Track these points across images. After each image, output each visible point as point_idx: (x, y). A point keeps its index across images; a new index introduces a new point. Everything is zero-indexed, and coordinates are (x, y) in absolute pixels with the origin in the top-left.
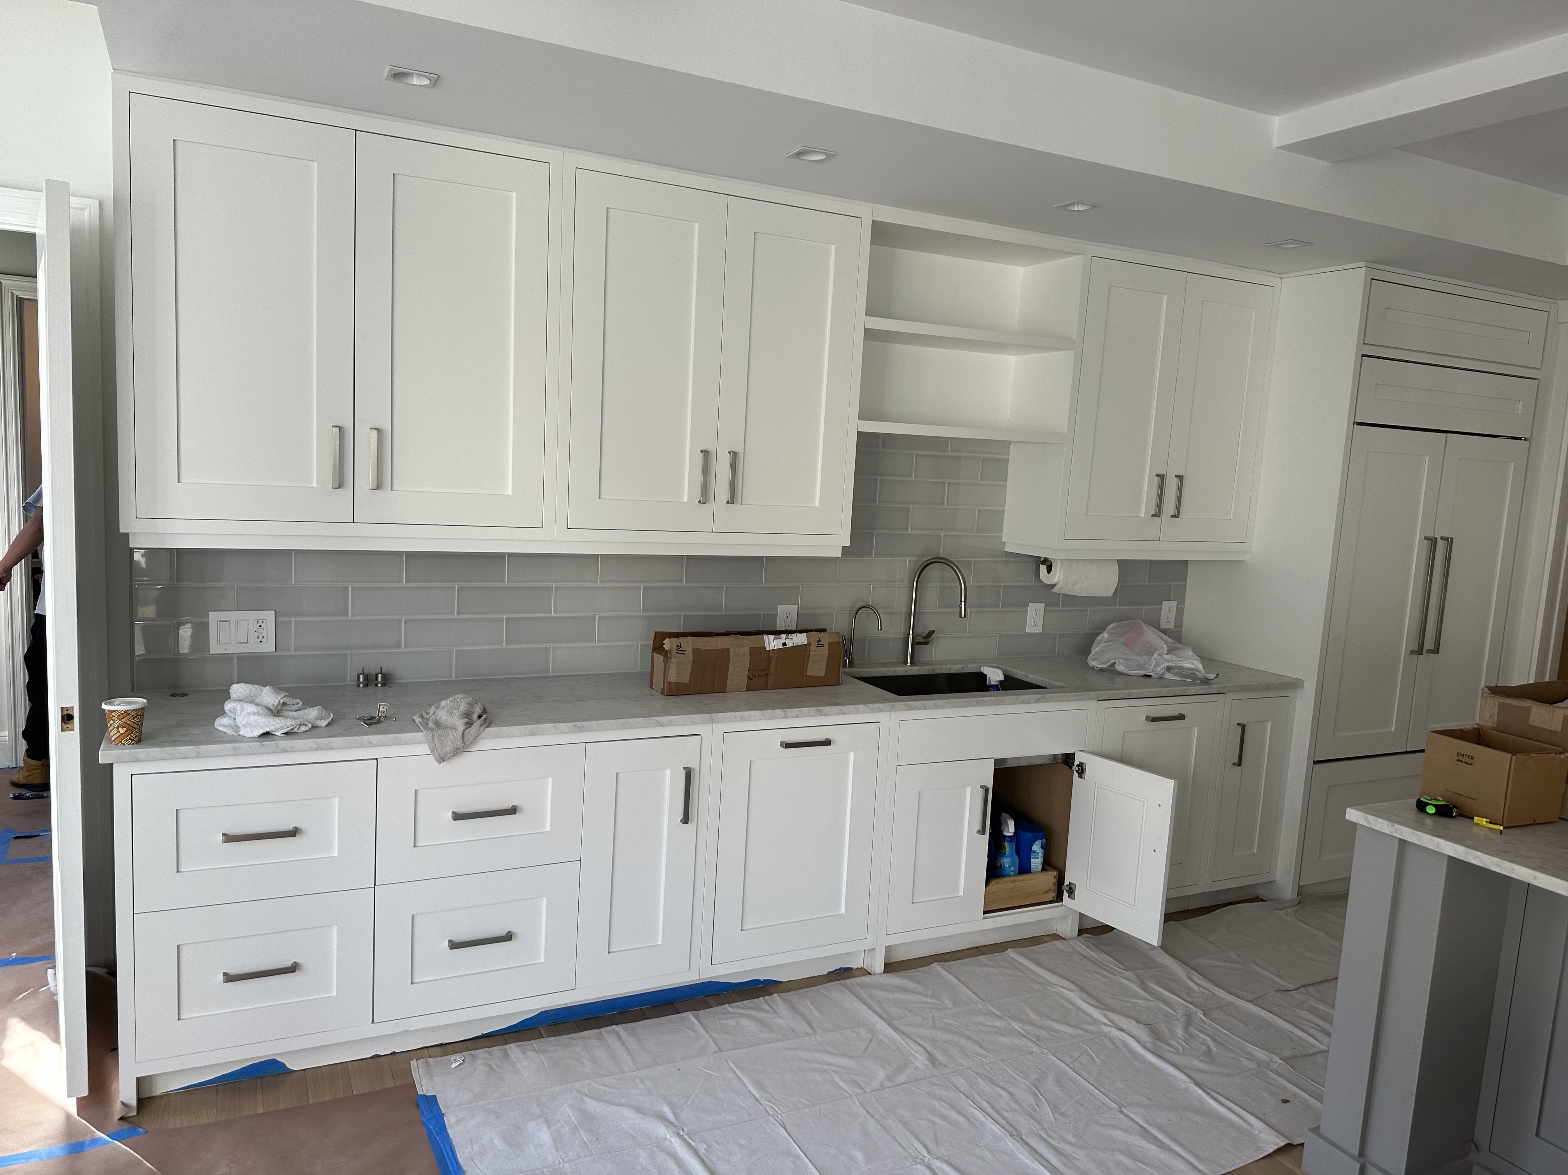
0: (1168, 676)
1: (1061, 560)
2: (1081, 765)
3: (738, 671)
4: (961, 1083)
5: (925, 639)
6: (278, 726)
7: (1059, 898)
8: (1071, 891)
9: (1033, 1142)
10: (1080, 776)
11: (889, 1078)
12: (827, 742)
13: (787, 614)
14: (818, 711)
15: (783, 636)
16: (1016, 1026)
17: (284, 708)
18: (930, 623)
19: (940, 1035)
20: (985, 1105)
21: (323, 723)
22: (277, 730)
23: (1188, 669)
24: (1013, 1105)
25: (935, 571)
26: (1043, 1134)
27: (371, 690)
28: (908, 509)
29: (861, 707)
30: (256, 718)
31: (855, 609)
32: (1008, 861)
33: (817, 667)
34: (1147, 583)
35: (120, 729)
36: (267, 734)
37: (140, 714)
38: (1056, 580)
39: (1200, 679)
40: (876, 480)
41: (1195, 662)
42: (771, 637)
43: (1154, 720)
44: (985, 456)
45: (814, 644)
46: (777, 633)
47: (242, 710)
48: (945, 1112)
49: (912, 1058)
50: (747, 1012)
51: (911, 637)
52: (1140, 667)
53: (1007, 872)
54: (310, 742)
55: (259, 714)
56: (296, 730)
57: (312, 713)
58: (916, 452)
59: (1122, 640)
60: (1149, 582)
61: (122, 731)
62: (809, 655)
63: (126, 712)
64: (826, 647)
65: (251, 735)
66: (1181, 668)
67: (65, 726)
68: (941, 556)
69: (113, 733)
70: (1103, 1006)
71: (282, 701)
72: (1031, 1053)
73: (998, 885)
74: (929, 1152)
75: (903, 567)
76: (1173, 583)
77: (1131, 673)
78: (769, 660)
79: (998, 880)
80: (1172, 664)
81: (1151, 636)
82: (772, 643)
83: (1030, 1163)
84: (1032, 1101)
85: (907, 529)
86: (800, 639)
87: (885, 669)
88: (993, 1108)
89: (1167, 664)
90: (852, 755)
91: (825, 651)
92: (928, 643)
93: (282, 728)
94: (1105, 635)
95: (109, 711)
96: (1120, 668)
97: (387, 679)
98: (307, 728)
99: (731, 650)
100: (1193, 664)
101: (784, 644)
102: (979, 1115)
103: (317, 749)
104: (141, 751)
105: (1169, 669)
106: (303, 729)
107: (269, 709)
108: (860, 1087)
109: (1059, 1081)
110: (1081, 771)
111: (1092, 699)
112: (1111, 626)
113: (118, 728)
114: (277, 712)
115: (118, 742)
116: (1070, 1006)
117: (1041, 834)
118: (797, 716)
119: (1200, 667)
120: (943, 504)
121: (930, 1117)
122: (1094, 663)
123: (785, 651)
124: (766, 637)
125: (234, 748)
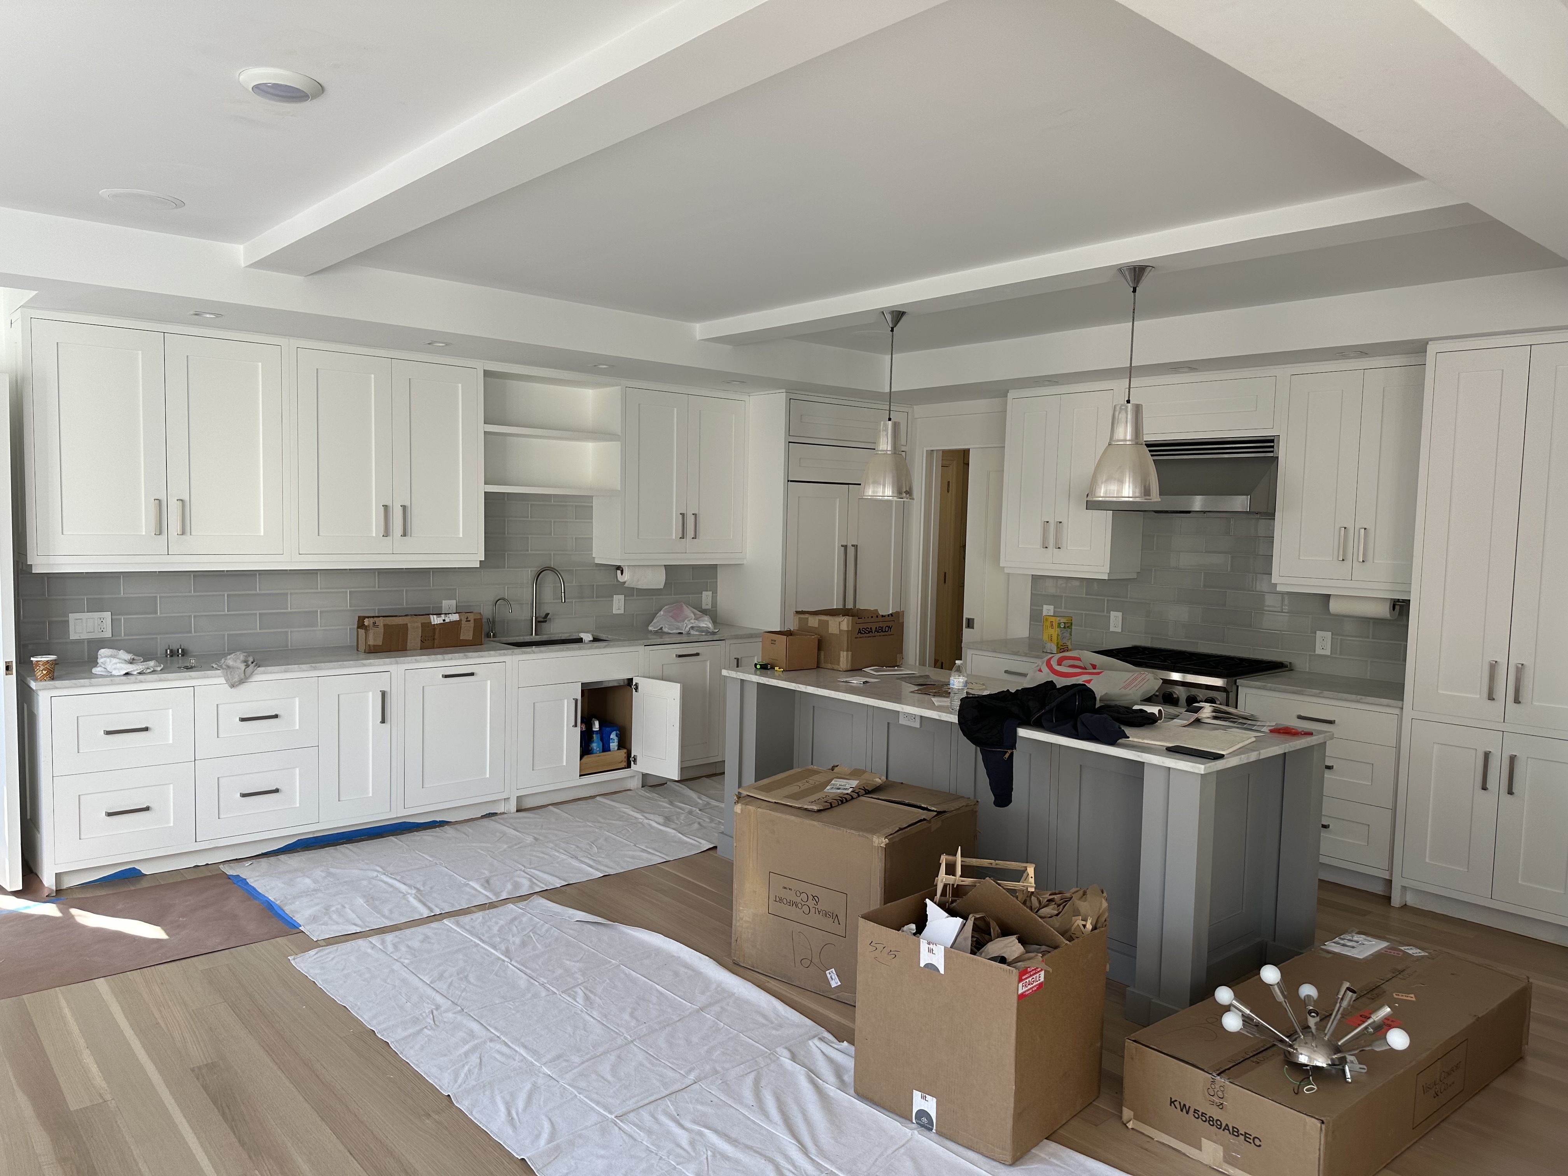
0: (692, 632)
1: (628, 566)
2: (636, 685)
3: (414, 637)
4: (551, 845)
5: (543, 620)
6: (135, 669)
7: (629, 766)
8: (635, 761)
9: (582, 859)
10: (636, 691)
11: (509, 847)
12: (472, 674)
13: (448, 604)
14: (465, 655)
15: (443, 615)
16: (590, 824)
17: (134, 661)
18: (547, 609)
19: (544, 831)
20: (561, 851)
21: (159, 669)
22: (134, 671)
23: (703, 627)
24: (577, 849)
25: (549, 577)
26: (589, 856)
27: (175, 658)
28: (528, 538)
29: (492, 652)
30: (121, 665)
31: (495, 602)
32: (596, 745)
33: (467, 634)
34: (691, 581)
35: (44, 671)
36: (127, 674)
37: (55, 663)
38: (626, 579)
39: (709, 632)
40: (505, 520)
41: (708, 623)
42: (435, 616)
43: (680, 656)
44: (577, 504)
45: (464, 620)
46: (439, 614)
47: (110, 662)
48: (538, 855)
49: (525, 840)
50: (428, 834)
51: (534, 618)
52: (677, 629)
53: (595, 751)
54: (155, 676)
55: (122, 663)
56: (144, 671)
57: (152, 663)
58: (531, 503)
59: (671, 614)
60: (693, 579)
61: (45, 672)
62: (461, 627)
63: (47, 661)
64: (472, 621)
65: (119, 674)
66: (699, 627)
67: (7, 672)
68: (552, 566)
69: (39, 674)
70: (641, 811)
71: (132, 657)
72: (594, 832)
73: (586, 758)
74: (525, 867)
75: (527, 575)
76: (709, 581)
77: (671, 632)
78: (434, 629)
79: (589, 756)
80: (694, 625)
81: (688, 612)
82: (436, 620)
83: (578, 865)
84: (588, 847)
85: (528, 551)
86: (455, 617)
87: (517, 638)
88: (566, 851)
89: (691, 625)
90: (489, 682)
91: (472, 624)
92: (546, 621)
93: (137, 670)
94: (662, 613)
95: (37, 661)
96: (666, 630)
97: (184, 653)
98: (151, 671)
99: (409, 625)
100: (706, 624)
101: (444, 620)
102: (557, 854)
103: (160, 681)
104: (57, 683)
105: (692, 628)
106: (149, 671)
107: (126, 661)
108: (491, 851)
109: (606, 840)
110: (636, 689)
111: (640, 645)
112: (666, 607)
113: (42, 671)
114: (131, 662)
115: (42, 679)
116: (624, 815)
117: (615, 728)
118: (452, 659)
119: (710, 626)
120: (551, 534)
121: (529, 857)
122: (650, 628)
123: (444, 624)
124: (431, 616)
125: (112, 680)
